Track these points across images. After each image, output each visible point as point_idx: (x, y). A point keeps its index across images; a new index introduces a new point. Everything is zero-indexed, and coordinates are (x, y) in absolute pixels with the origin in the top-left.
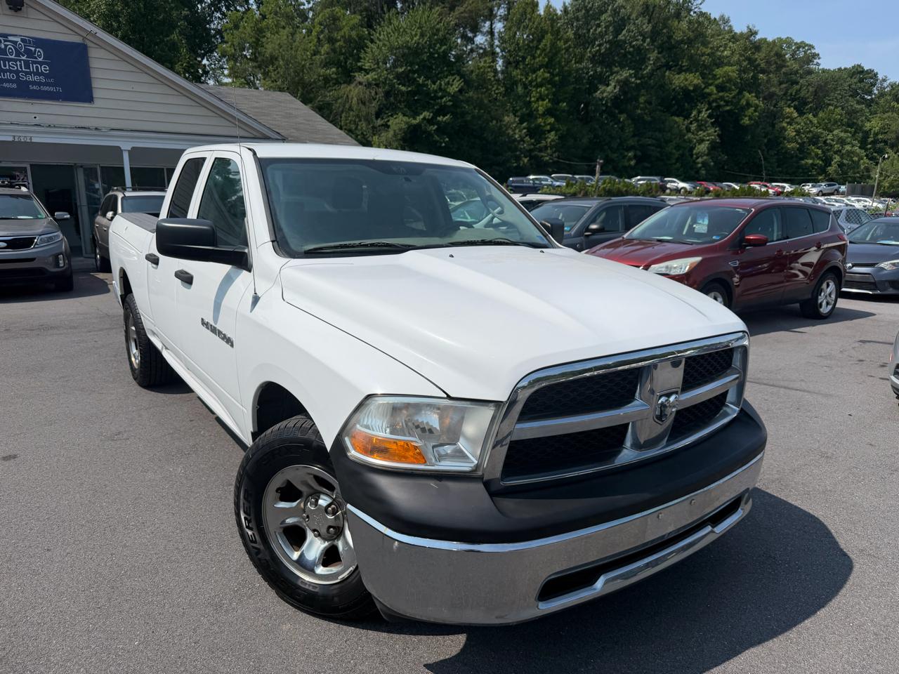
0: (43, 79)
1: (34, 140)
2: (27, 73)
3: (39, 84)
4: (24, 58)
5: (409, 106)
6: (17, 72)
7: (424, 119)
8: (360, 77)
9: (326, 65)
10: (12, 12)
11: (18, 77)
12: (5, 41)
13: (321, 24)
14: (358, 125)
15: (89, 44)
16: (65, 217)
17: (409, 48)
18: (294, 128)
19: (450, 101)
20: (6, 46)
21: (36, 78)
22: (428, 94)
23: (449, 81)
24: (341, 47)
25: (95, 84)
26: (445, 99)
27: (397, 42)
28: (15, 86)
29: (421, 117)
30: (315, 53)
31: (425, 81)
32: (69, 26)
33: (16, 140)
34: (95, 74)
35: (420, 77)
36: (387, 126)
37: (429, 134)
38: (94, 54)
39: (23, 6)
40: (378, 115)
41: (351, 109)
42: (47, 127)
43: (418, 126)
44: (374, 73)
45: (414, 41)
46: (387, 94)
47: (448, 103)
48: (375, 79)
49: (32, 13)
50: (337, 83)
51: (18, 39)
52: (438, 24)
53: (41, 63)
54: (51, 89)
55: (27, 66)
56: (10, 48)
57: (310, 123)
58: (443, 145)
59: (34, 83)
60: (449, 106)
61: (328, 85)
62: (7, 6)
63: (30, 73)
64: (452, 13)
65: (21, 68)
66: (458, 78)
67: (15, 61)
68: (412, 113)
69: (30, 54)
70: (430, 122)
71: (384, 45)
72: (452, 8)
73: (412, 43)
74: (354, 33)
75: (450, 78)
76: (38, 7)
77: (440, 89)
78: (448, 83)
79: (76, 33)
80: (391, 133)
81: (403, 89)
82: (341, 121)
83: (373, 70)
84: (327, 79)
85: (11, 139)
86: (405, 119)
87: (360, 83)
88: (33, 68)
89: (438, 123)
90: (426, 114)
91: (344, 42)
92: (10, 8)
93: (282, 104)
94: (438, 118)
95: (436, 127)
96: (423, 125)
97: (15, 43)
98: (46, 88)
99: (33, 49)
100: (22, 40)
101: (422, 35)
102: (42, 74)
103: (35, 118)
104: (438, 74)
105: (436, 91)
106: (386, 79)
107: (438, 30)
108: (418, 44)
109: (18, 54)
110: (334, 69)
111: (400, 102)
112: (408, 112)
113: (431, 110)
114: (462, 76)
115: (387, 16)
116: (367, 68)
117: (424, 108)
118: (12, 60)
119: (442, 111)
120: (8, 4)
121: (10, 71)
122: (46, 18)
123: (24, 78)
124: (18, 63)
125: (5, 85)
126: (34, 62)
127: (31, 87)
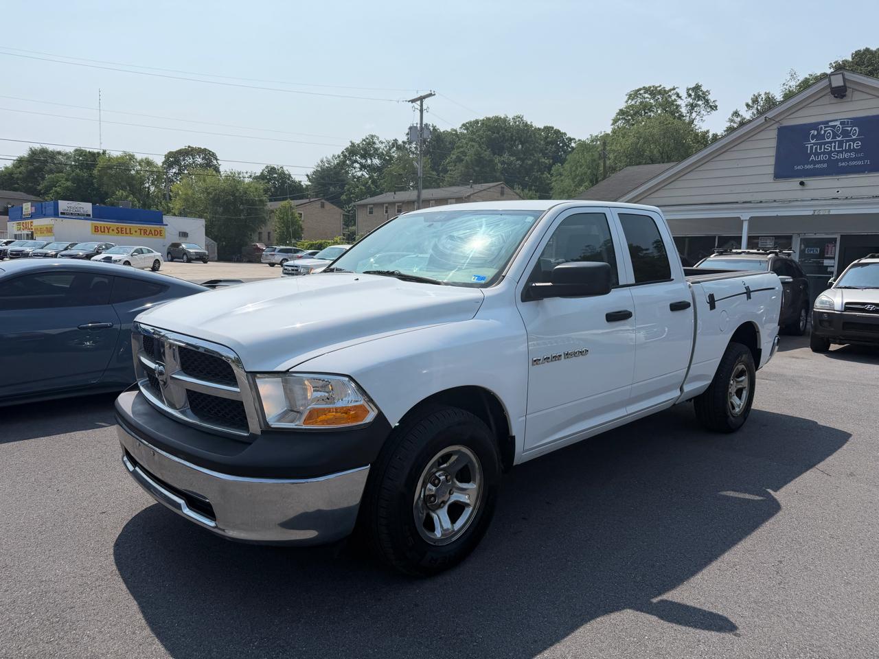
0: (853, 155)
1: (832, 212)
2: (839, 152)
3: (849, 160)
4: (839, 139)
6: (830, 153)
10: (838, 100)
11: (830, 156)
12: (825, 127)
16: (789, 280)
20: (825, 131)
21: (846, 155)
28: (825, 165)
33: (816, 213)
39: (847, 91)
42: (844, 199)
49: (857, 95)
51: (838, 123)
53: (854, 141)
54: (860, 163)
55: (840, 146)
56: (829, 133)
59: (844, 160)
62: (833, 96)
63: (841, 152)
65: (835, 148)
67: (831, 143)
69: (846, 133)
76: (864, 90)
85: (811, 213)
88: (846, 146)
92: (836, 97)
97: (834, 127)
98: (855, 163)
99: (849, 129)
100: (841, 123)
102: (854, 150)
103: (838, 192)
109: (835, 135)
118: (828, 143)
120: (833, 94)
121: (824, 153)
122: (870, 97)
123: (835, 156)
124: (833, 144)
125: (817, 166)
126: (847, 141)
127: (840, 164)
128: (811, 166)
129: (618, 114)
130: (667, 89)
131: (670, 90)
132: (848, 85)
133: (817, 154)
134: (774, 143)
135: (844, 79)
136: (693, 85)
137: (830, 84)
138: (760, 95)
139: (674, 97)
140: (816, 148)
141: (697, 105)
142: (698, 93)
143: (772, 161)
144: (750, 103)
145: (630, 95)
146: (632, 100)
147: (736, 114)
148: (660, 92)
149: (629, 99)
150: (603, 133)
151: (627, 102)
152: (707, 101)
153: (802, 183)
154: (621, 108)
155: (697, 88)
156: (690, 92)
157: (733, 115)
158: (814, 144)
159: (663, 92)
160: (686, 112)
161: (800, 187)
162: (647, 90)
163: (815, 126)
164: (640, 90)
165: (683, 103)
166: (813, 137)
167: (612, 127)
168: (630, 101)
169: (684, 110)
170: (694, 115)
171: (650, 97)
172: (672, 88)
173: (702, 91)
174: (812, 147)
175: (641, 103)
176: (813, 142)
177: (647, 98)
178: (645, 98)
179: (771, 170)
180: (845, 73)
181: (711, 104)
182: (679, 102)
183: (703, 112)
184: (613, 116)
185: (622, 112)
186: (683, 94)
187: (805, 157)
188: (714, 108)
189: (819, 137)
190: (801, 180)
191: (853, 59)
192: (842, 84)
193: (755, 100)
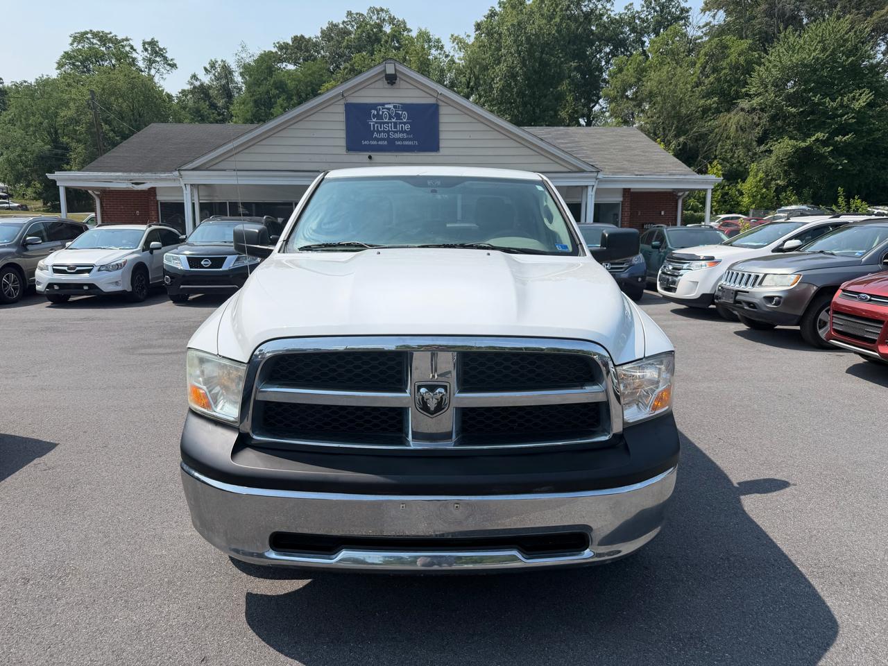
0: (405, 136)
2: (395, 132)
3: (403, 140)
4: (394, 120)
5: (799, 129)
6: (388, 132)
7: (817, 140)
8: (744, 104)
9: (708, 95)
10: (389, 86)
11: (389, 135)
12: (383, 109)
13: (706, 55)
14: (735, 152)
15: (440, 103)
17: (805, 66)
18: (627, 161)
19: (853, 118)
20: (383, 112)
21: (400, 136)
22: (825, 113)
23: (854, 96)
24: (726, 75)
25: (442, 136)
26: (846, 116)
27: (791, 60)
28: (386, 143)
29: (813, 138)
30: (698, 85)
31: (822, 99)
32: (427, 90)
34: (442, 128)
35: (815, 96)
36: (770, 152)
37: (822, 156)
38: (443, 110)
39: (396, 79)
40: (761, 141)
41: (728, 138)
43: (809, 148)
44: (760, 97)
45: (811, 58)
46: (773, 119)
47: (850, 121)
48: (761, 103)
49: (403, 84)
50: (718, 111)
51: (391, 106)
52: (847, 33)
53: (405, 123)
54: (410, 143)
55: (395, 127)
56: (386, 114)
57: (647, 154)
58: (840, 167)
59: (399, 139)
60: (851, 124)
61: (705, 116)
62: (386, 82)
63: (397, 132)
64: (869, 18)
65: (391, 128)
66: (867, 91)
67: (388, 123)
68: (802, 136)
69: (398, 116)
70: (825, 143)
71: (775, 66)
72: (869, 14)
73: (809, 60)
74: (742, 59)
75: (858, 92)
76: (408, 80)
77: (842, 106)
78: (854, 98)
79: (431, 95)
80: (774, 158)
81: (793, 110)
82: (716, 150)
83: (760, 94)
84: (706, 110)
86: (793, 142)
87: (742, 110)
88: (399, 127)
89: (835, 145)
90: (820, 135)
91: (730, 69)
92: (388, 83)
93: (624, 139)
94: (836, 138)
95: (831, 148)
96: (814, 147)
97: (389, 109)
98: (407, 143)
99: (401, 112)
100: (394, 107)
101: (824, 50)
102: (405, 132)
104: (841, 89)
105: (836, 109)
106: (773, 102)
107: (846, 41)
108: (818, 58)
109: (390, 117)
110: (716, 99)
111: (789, 125)
112: (798, 135)
113: (827, 130)
114: (872, 88)
115: (782, 35)
116: (751, 93)
117: (817, 129)
118: (386, 123)
119: (843, 130)
120: (387, 79)
121: (384, 132)
122: (412, 87)
123: (392, 136)
124: (390, 125)
125: (379, 143)
126: (400, 123)
127: (397, 143)
128: (375, 143)
129: (63, 57)
130: (119, 38)
131: (123, 40)
132: (398, 75)
133: (379, 132)
134: (342, 118)
135: (395, 69)
136: (149, 40)
137: (385, 70)
138: (217, 62)
139: (128, 49)
140: (377, 127)
141: (155, 62)
142: (153, 48)
143: (343, 134)
144: (208, 67)
145: (75, 38)
146: (79, 43)
147: (194, 77)
148: (111, 40)
149: (74, 41)
150: (45, 77)
151: (72, 44)
152: (165, 58)
153: (370, 157)
154: (66, 50)
155: (153, 43)
156: (147, 46)
157: (192, 78)
158: (376, 123)
159: (116, 42)
160: (144, 66)
161: (368, 160)
162: (95, 35)
163: (374, 106)
164: (86, 33)
165: (140, 56)
166: (374, 117)
167: (58, 71)
168: (75, 44)
169: (141, 64)
170: (153, 72)
171: (99, 44)
172: (124, 38)
173: (158, 47)
174: (374, 125)
175: (90, 48)
176: (374, 120)
177: (96, 44)
178: (93, 44)
179: (343, 143)
180: (397, 64)
181: (169, 62)
182: (134, 55)
183: (162, 70)
184: (58, 58)
185: (67, 56)
186: (139, 48)
187: (369, 134)
188: (174, 66)
189: (378, 116)
190: (370, 154)
191: (293, 43)
192: (394, 72)
193: (213, 65)
